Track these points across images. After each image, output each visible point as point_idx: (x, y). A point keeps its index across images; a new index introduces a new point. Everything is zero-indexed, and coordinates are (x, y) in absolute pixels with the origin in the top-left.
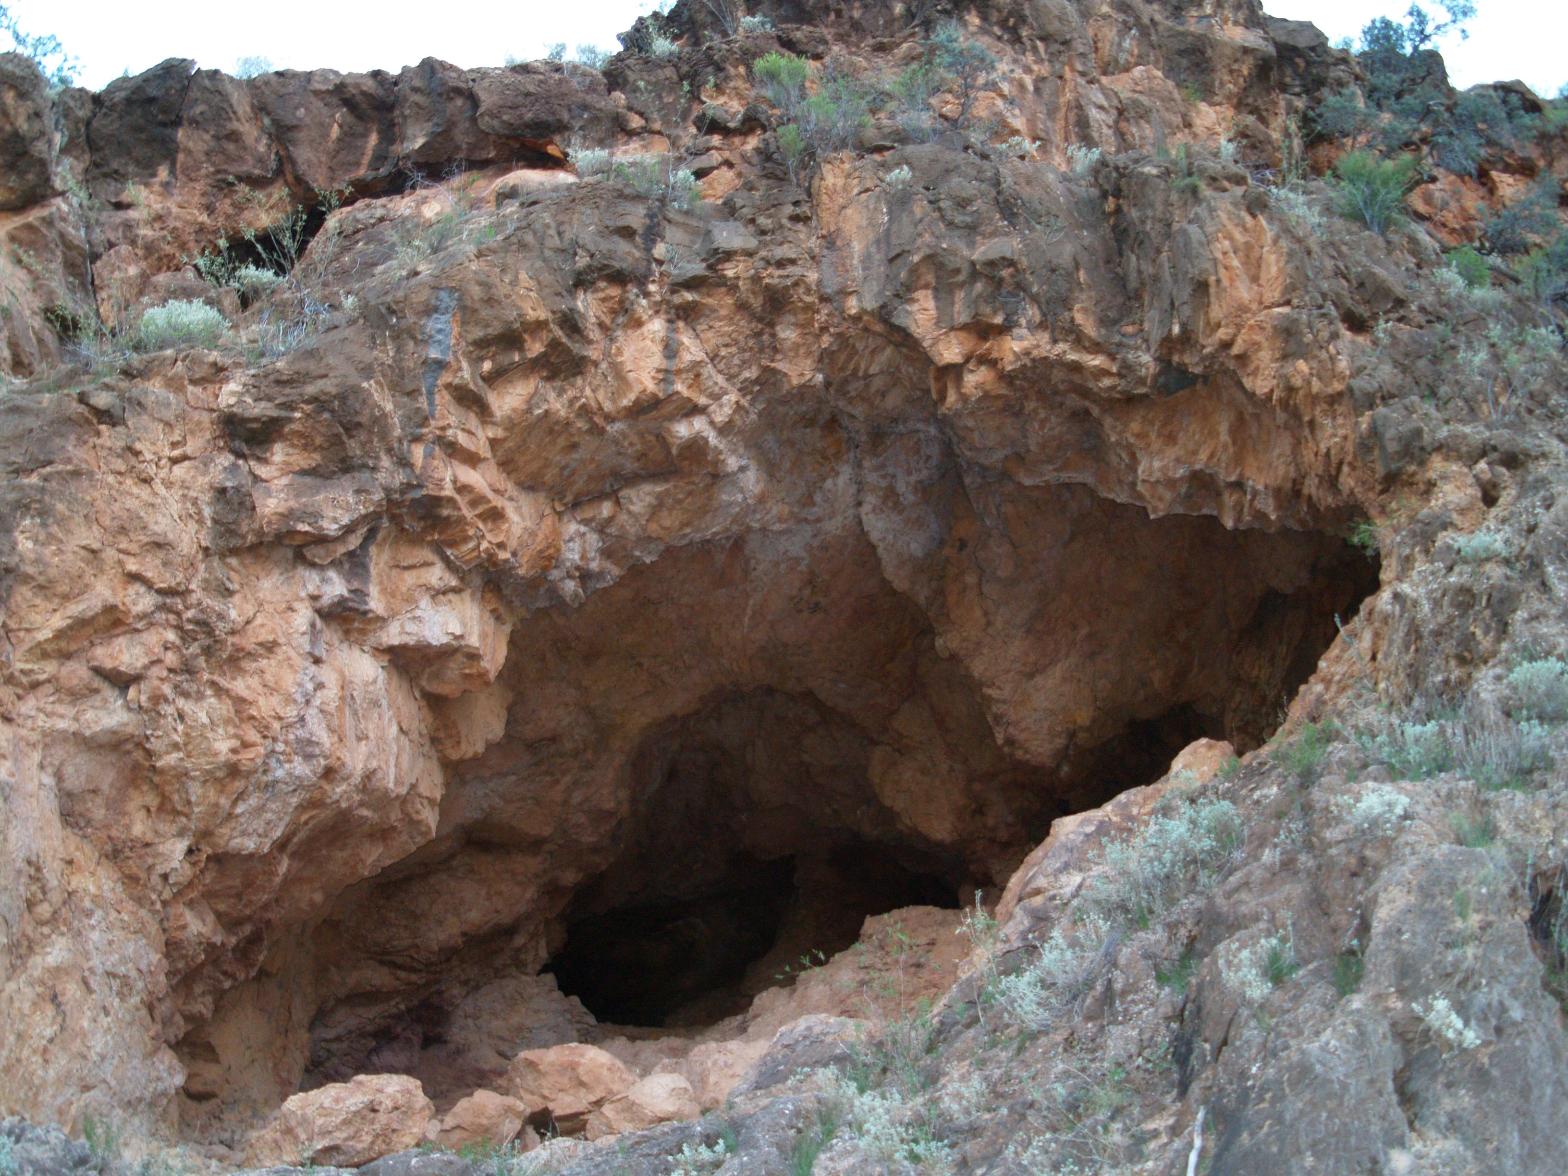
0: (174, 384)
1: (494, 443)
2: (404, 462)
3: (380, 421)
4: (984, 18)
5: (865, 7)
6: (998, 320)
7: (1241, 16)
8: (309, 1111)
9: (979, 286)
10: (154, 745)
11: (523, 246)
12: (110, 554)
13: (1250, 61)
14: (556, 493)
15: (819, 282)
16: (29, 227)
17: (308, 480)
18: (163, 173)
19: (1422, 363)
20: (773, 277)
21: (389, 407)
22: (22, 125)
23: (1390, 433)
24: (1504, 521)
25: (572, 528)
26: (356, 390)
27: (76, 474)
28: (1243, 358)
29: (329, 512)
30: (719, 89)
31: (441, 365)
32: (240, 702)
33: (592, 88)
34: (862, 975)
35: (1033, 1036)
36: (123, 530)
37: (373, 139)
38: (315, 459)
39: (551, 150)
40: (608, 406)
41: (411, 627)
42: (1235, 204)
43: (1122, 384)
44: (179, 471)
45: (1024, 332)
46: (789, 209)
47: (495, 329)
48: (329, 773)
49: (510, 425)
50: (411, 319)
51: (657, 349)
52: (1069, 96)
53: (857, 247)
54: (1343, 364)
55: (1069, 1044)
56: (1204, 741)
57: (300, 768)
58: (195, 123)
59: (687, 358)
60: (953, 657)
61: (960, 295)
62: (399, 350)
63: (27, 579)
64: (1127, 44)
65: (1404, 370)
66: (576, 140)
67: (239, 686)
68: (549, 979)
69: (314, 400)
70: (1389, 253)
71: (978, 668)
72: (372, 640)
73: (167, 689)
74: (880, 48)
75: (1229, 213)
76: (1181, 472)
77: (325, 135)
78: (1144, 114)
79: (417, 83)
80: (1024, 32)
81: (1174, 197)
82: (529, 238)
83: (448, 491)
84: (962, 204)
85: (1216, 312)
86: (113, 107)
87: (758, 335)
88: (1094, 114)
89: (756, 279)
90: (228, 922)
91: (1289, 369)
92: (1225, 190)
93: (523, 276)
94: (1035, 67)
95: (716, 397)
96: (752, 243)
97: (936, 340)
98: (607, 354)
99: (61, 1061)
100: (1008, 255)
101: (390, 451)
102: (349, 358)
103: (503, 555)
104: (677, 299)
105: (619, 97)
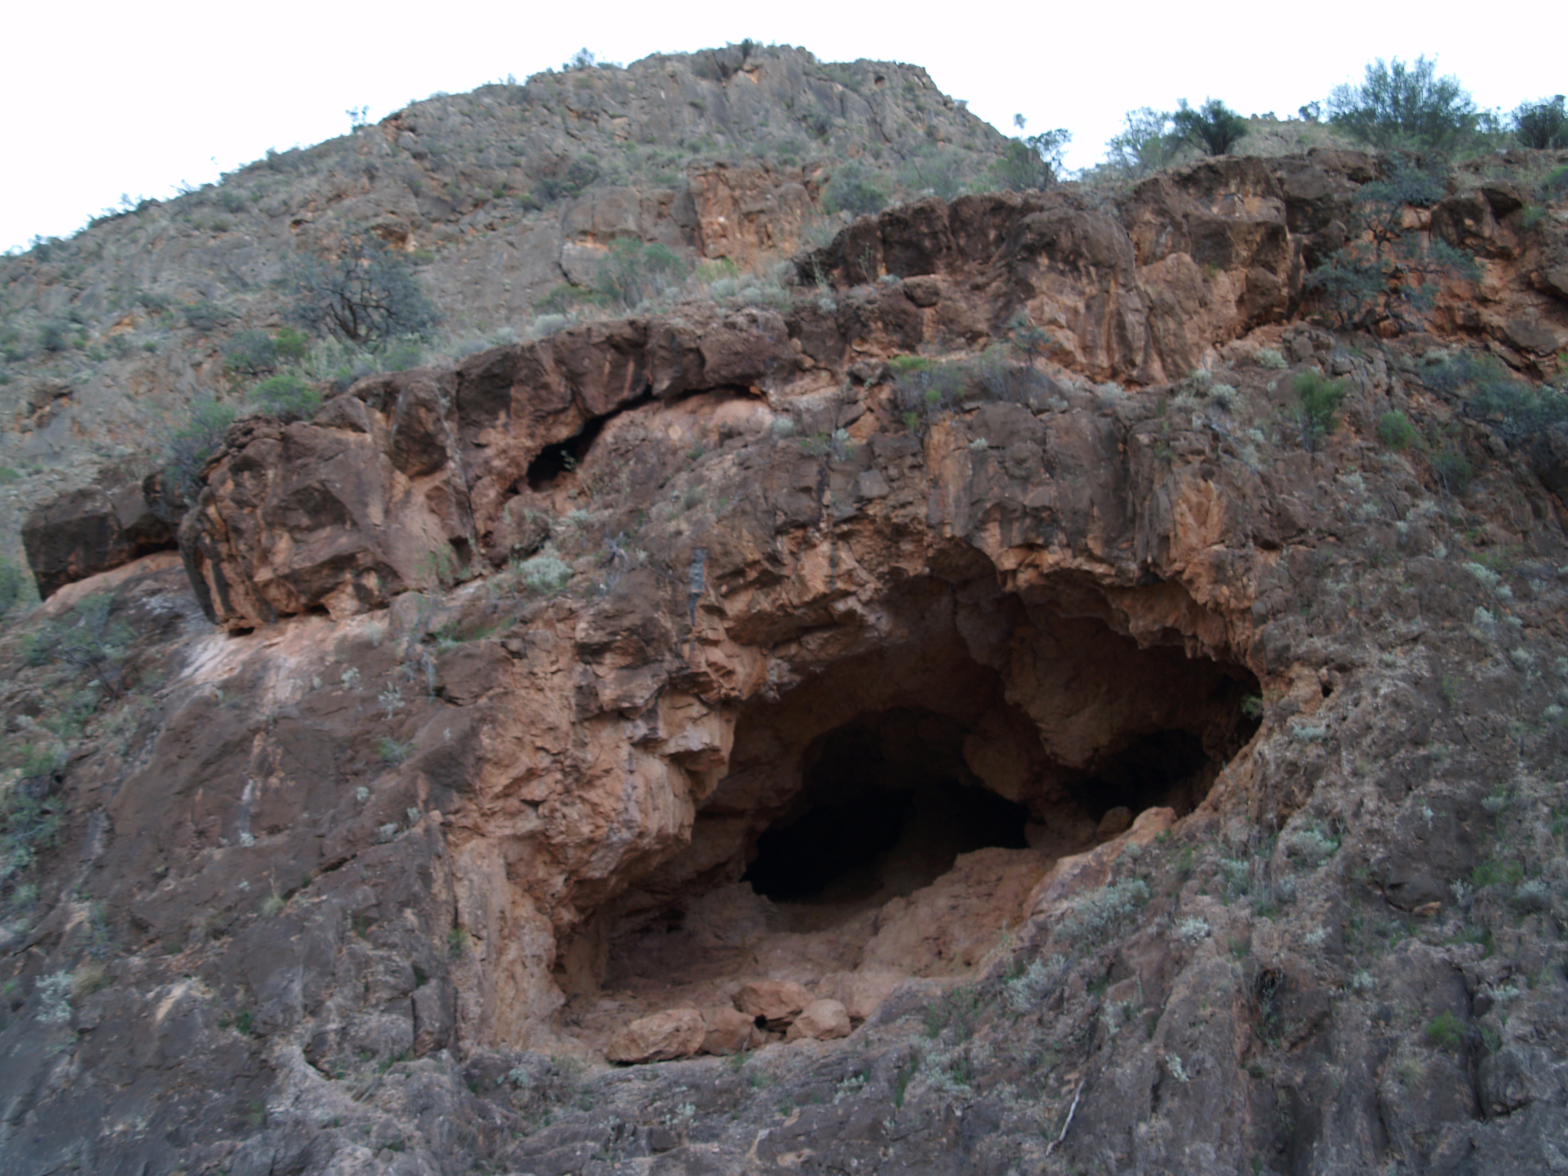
0: (549, 624)
1: (728, 630)
2: (678, 656)
3: (665, 636)
4: (1052, 258)
5: (969, 236)
6: (1040, 541)
7: (1259, 189)
9: (1028, 521)
10: (550, 833)
11: (744, 512)
12: (527, 738)
13: (1262, 230)
14: (761, 645)
15: (927, 517)
16: (437, 488)
17: (625, 672)
18: (502, 416)
19: (1307, 580)
20: (898, 517)
21: (669, 625)
23: (1270, 646)
24: (1331, 709)
25: (773, 662)
26: (651, 620)
27: (506, 694)
28: (1190, 581)
29: (639, 693)
30: (864, 340)
31: (697, 595)
32: (594, 805)
33: (779, 341)
34: (952, 902)
36: (533, 723)
37: (631, 367)
38: (628, 660)
39: (753, 390)
40: (796, 601)
41: (682, 742)
42: (1194, 475)
43: (1117, 581)
44: (557, 679)
45: (1055, 548)
46: (909, 461)
47: (729, 569)
48: (641, 835)
49: (737, 619)
50: (680, 569)
51: (825, 563)
52: (1112, 306)
53: (952, 490)
54: (1252, 590)
55: (1040, 1021)
56: (1154, 810)
57: (626, 834)
58: (522, 382)
59: (844, 567)
60: (1018, 705)
61: (1016, 525)
62: (674, 590)
63: (488, 760)
64: (1163, 240)
65: (1296, 584)
66: (769, 382)
67: (592, 795)
68: (748, 885)
69: (628, 629)
70: (1313, 468)
71: (1033, 711)
72: (659, 751)
73: (558, 805)
74: (977, 288)
75: (1188, 485)
76: (1156, 627)
77: (601, 373)
78: (1169, 311)
79: (663, 343)
80: (1081, 263)
81: (1156, 464)
82: (748, 507)
83: (704, 668)
84: (1020, 462)
85: (1174, 553)
86: (472, 382)
87: (888, 548)
88: (1131, 318)
89: (887, 518)
90: (580, 910)
91: (1216, 593)
92: (1188, 463)
93: (745, 533)
94: (1088, 290)
95: (862, 586)
96: (885, 490)
97: (1000, 556)
98: (795, 570)
100: (1046, 503)
101: (670, 650)
102: (646, 597)
103: (734, 693)
104: (838, 531)
105: (797, 343)
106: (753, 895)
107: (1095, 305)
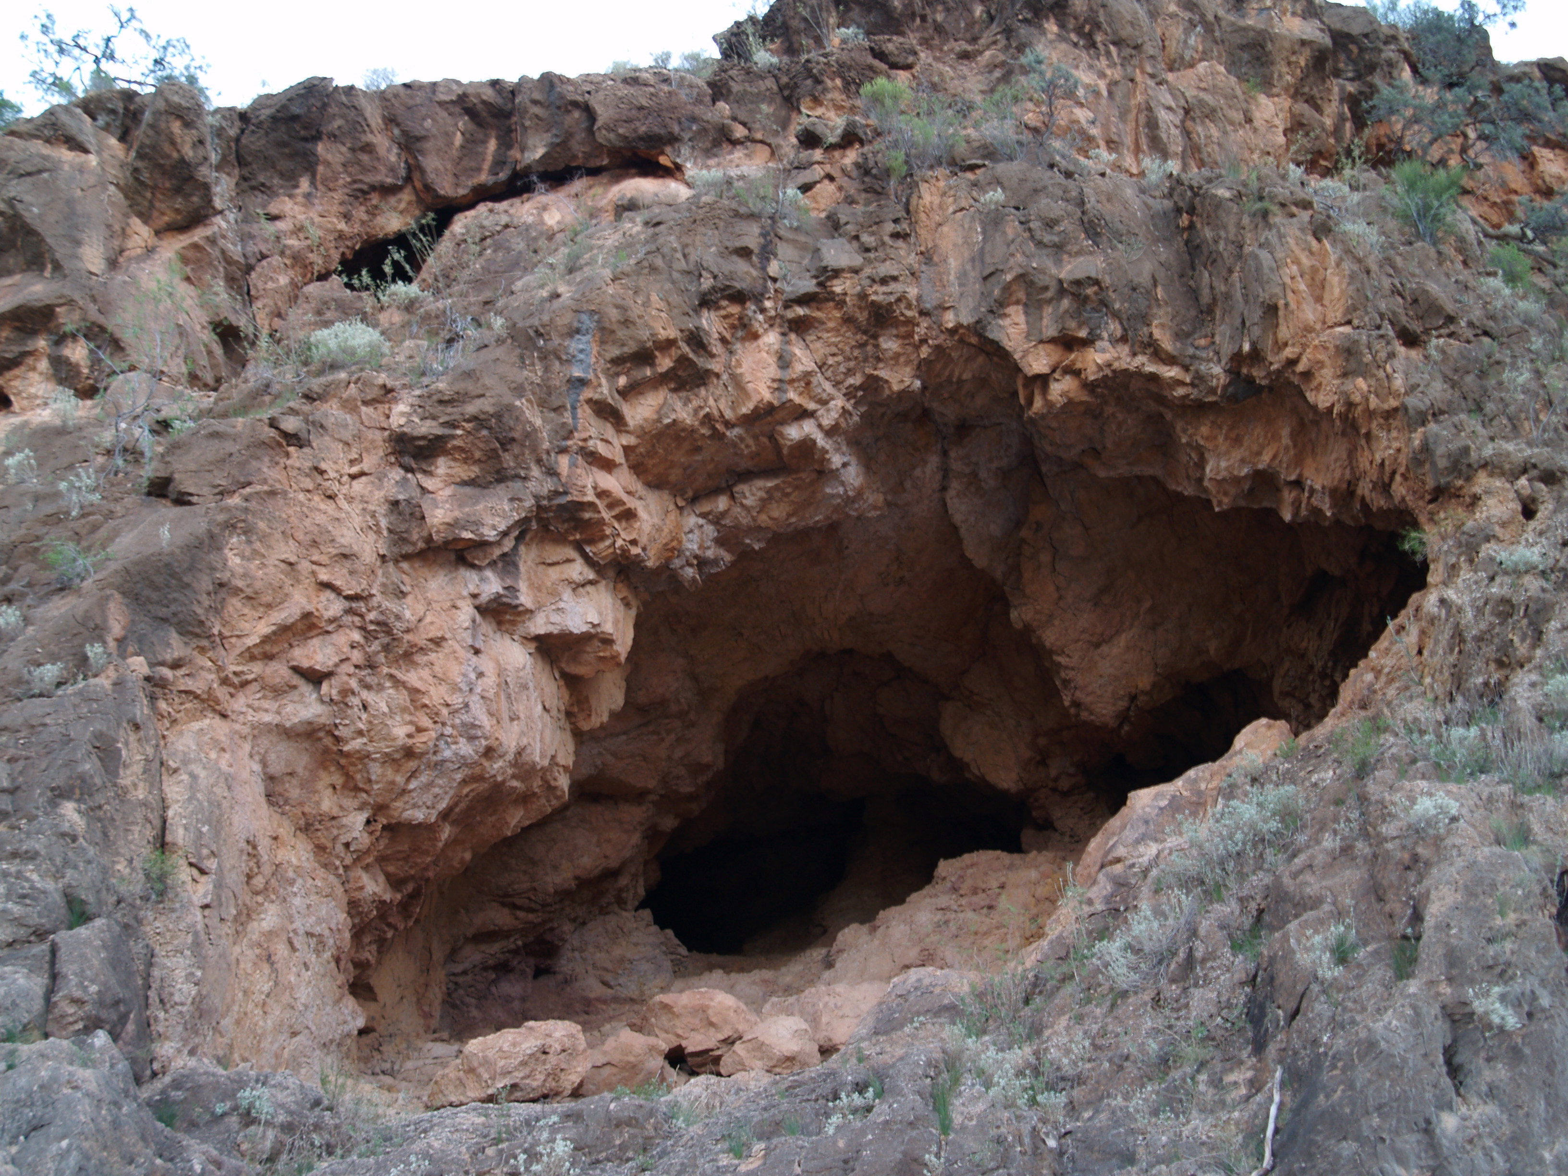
0: (349, 406)
1: (627, 449)
2: (552, 472)
3: (531, 435)
4: (1062, 26)
5: (948, 10)
6: (1083, 334)
7: (1299, 8)
8: (490, 1054)
9: (1066, 303)
10: (342, 732)
11: (653, 269)
12: (305, 566)
13: (1307, 52)
14: (676, 491)
15: (919, 298)
16: (195, 246)
17: (468, 490)
18: (305, 184)
19: (1470, 379)
20: (879, 294)
21: (538, 422)
22: (188, 152)
23: (1440, 450)
24: (1541, 534)
25: (692, 520)
26: (510, 408)
27: (272, 493)
28: (1307, 375)
29: (489, 520)
30: (817, 101)
31: (582, 382)
32: (414, 692)
33: (699, 101)
34: (939, 916)
35: (1124, 994)
36: (315, 543)
37: (492, 145)
38: (474, 471)
39: (663, 160)
40: (729, 414)
41: (555, 618)
42: (1302, 230)
43: (1194, 393)
44: (358, 486)
45: (1105, 344)
46: (890, 227)
47: (631, 347)
48: (489, 752)
49: (642, 433)
50: (556, 341)
51: (772, 360)
52: (1140, 98)
53: (953, 264)
54: (1398, 383)
55: (1157, 1001)
56: (1264, 721)
57: (465, 748)
58: (333, 137)
59: (799, 368)
60: (1028, 629)
61: (1048, 310)
62: (546, 369)
63: (237, 591)
64: (1192, 41)
65: (1454, 385)
66: (685, 150)
67: (412, 678)
68: (647, 914)
69: (474, 418)
70: (1440, 264)
71: (1050, 637)
72: (521, 630)
73: (354, 684)
74: (965, 56)
75: (1297, 238)
76: (1245, 471)
77: (450, 144)
78: (1211, 114)
79: (537, 96)
80: (1099, 38)
81: (1246, 220)
82: (659, 262)
83: (590, 497)
84: (1050, 224)
85: (1284, 333)
86: (259, 125)
87: (862, 346)
88: (1163, 115)
89: (863, 296)
90: (395, 883)
91: (1348, 386)
92: (1293, 216)
93: (654, 298)
94: (1109, 72)
95: (824, 403)
96: (857, 260)
97: (1026, 353)
98: (728, 367)
99: (276, 1011)
100: (1093, 275)
101: (539, 461)
102: (502, 378)
103: (635, 550)
104: (790, 314)
105: (723, 106)
106: (655, 928)
107: (1119, 93)
